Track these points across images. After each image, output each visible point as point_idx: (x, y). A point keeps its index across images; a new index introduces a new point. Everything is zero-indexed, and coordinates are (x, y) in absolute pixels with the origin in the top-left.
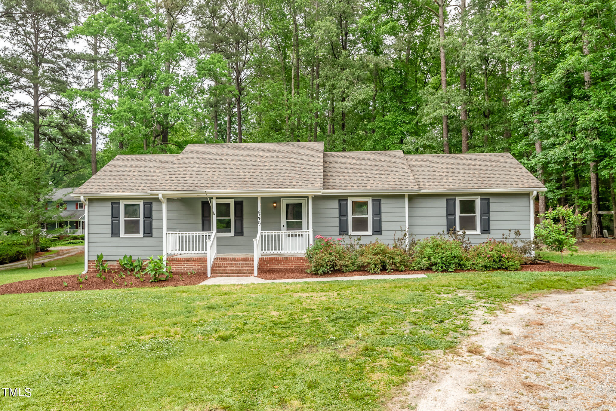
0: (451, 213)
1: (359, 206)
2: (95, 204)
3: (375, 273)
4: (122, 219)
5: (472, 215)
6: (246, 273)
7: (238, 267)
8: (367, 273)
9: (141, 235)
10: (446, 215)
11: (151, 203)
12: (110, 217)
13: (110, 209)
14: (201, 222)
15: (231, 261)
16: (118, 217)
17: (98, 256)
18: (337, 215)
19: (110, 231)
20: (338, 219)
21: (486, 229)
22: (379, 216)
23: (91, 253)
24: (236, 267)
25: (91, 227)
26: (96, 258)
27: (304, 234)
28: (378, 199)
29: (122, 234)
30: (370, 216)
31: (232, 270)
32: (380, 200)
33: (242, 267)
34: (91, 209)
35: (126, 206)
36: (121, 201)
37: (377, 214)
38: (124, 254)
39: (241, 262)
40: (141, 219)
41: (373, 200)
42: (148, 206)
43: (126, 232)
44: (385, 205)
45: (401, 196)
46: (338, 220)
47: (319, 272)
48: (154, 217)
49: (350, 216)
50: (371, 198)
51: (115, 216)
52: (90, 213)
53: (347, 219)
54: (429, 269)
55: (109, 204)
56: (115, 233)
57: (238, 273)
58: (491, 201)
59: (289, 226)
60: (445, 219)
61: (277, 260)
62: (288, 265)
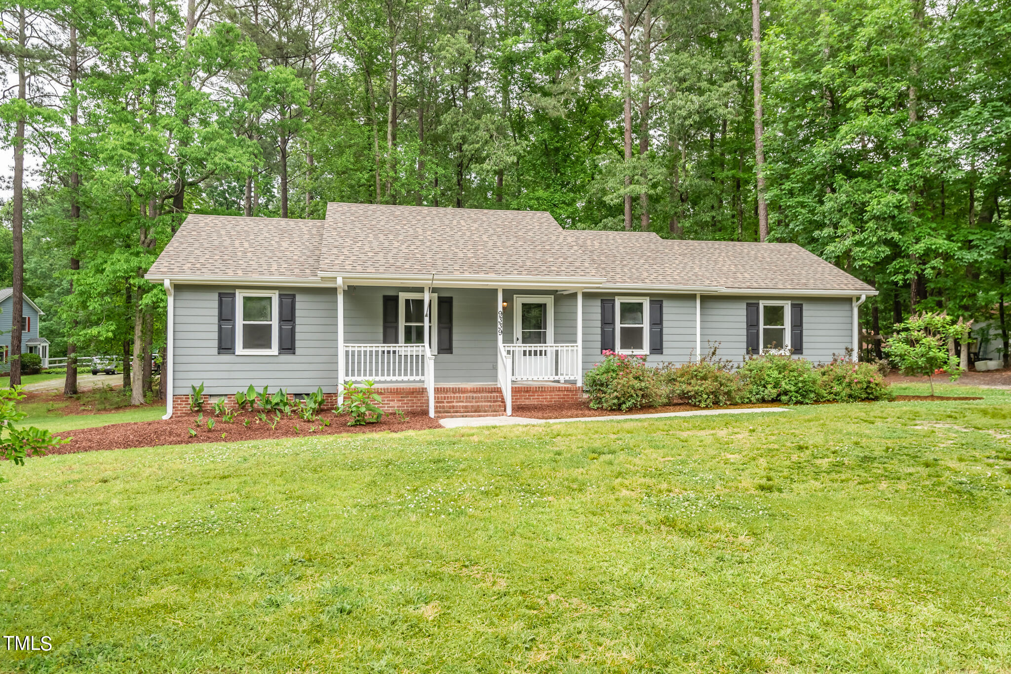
0: (752, 324)
1: (632, 310)
2: (187, 295)
3: (707, 407)
4: (240, 322)
5: (779, 327)
6: (488, 411)
7: (470, 402)
8: (696, 407)
9: (274, 350)
10: (745, 327)
11: (294, 296)
12: (216, 320)
13: (216, 304)
14: (381, 330)
15: (454, 393)
16: (231, 319)
17: (194, 388)
18: (599, 324)
19: (215, 344)
20: (599, 329)
21: (797, 348)
22: (659, 326)
23: (179, 383)
24: (466, 402)
25: (179, 335)
26: (189, 391)
27: (549, 350)
28: (658, 300)
29: (239, 349)
30: (646, 326)
31: (466, 407)
32: (662, 301)
33: (476, 402)
34: (179, 304)
35: (247, 299)
36: (237, 291)
37: (657, 322)
38: (248, 383)
39: (471, 395)
40: (275, 323)
41: (652, 302)
42: (288, 301)
43: (245, 346)
44: (670, 311)
45: (689, 297)
46: (599, 331)
47: (624, 406)
48: (298, 321)
49: (618, 326)
50: (648, 299)
51: (225, 317)
52: (177, 309)
53: (614, 329)
54: (776, 401)
55: (215, 296)
56: (225, 346)
57: (475, 411)
58: (805, 307)
59: (526, 339)
60: (745, 332)
61: (527, 391)
62: (546, 399)
